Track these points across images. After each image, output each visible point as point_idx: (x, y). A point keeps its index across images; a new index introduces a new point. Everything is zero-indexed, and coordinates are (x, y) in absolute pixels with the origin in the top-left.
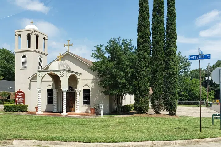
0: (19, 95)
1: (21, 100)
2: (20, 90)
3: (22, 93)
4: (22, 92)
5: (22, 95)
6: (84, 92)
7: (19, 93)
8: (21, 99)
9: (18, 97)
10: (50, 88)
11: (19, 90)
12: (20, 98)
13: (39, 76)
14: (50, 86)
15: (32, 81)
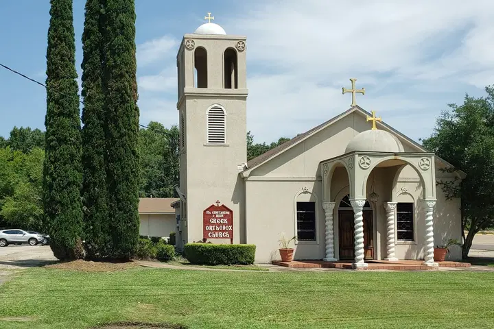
0: (217, 216)
1: (223, 231)
2: (218, 202)
3: (228, 213)
4: (228, 210)
5: (225, 216)
6: (398, 209)
7: (215, 212)
8: (224, 228)
9: (213, 224)
10: (306, 199)
11: (216, 205)
12: (219, 225)
13: (362, 166)
14: (306, 192)
15: (252, 178)
